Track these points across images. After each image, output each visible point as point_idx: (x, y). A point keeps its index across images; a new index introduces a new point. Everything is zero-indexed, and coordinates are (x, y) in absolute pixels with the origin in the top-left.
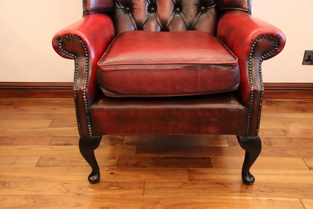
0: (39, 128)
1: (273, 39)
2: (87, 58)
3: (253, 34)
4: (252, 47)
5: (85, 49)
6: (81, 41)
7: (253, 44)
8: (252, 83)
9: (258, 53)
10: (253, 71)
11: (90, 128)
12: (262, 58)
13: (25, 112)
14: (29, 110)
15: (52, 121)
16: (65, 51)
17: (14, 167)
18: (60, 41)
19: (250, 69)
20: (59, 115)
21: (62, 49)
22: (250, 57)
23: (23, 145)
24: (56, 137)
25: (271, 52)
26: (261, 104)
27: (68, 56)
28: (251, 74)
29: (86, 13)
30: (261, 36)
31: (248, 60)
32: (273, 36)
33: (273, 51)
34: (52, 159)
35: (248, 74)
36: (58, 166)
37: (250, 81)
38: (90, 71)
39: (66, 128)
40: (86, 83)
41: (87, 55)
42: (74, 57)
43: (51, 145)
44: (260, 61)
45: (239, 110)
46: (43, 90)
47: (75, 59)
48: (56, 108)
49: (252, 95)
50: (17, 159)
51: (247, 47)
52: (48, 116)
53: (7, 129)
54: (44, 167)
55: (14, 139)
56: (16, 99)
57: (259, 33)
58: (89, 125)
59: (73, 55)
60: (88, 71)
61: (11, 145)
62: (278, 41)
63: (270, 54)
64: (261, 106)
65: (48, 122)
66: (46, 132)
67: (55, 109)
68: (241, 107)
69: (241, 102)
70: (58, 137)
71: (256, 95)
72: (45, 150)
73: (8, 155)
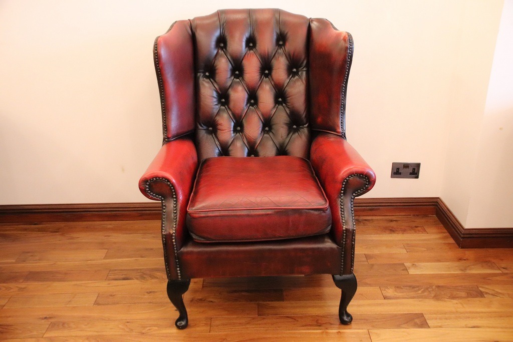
0: (94, 260)
1: (363, 177)
2: (175, 199)
3: (344, 172)
4: (343, 185)
5: (173, 190)
6: (169, 183)
7: (344, 182)
8: (344, 221)
9: (349, 191)
10: (345, 209)
11: (179, 272)
12: (353, 196)
13: (75, 241)
14: (78, 238)
15: (107, 250)
16: (152, 193)
17: (71, 306)
18: (148, 183)
19: (342, 207)
20: (115, 243)
21: (149, 192)
22: (342, 195)
23: (76, 281)
24: (113, 270)
25: (362, 190)
26: (353, 243)
27: (155, 197)
28: (343, 212)
29: (167, 140)
30: (351, 174)
31: (340, 198)
32: (363, 175)
33: (365, 188)
34: (111, 296)
35: (340, 212)
36: (118, 303)
37: (342, 219)
38: (178, 213)
39: (124, 259)
40: (175, 226)
41: (175, 196)
42: (161, 198)
43: (109, 280)
44: (352, 198)
45: (332, 249)
46: (94, 213)
47: (162, 200)
48: (110, 234)
49: (345, 234)
50: (73, 298)
51: (339, 186)
52: (101, 245)
53: (56, 262)
54: (103, 305)
55: (66, 274)
56: (62, 224)
57: (349, 172)
58: (178, 269)
59: (160, 197)
60: (176, 212)
61: (63, 281)
62: (368, 179)
63: (361, 191)
64: (354, 244)
65: (102, 253)
66: (102, 264)
67: (109, 236)
68: (334, 246)
69: (334, 240)
70: (116, 270)
71: (348, 234)
72: (103, 286)
73: (63, 292)
